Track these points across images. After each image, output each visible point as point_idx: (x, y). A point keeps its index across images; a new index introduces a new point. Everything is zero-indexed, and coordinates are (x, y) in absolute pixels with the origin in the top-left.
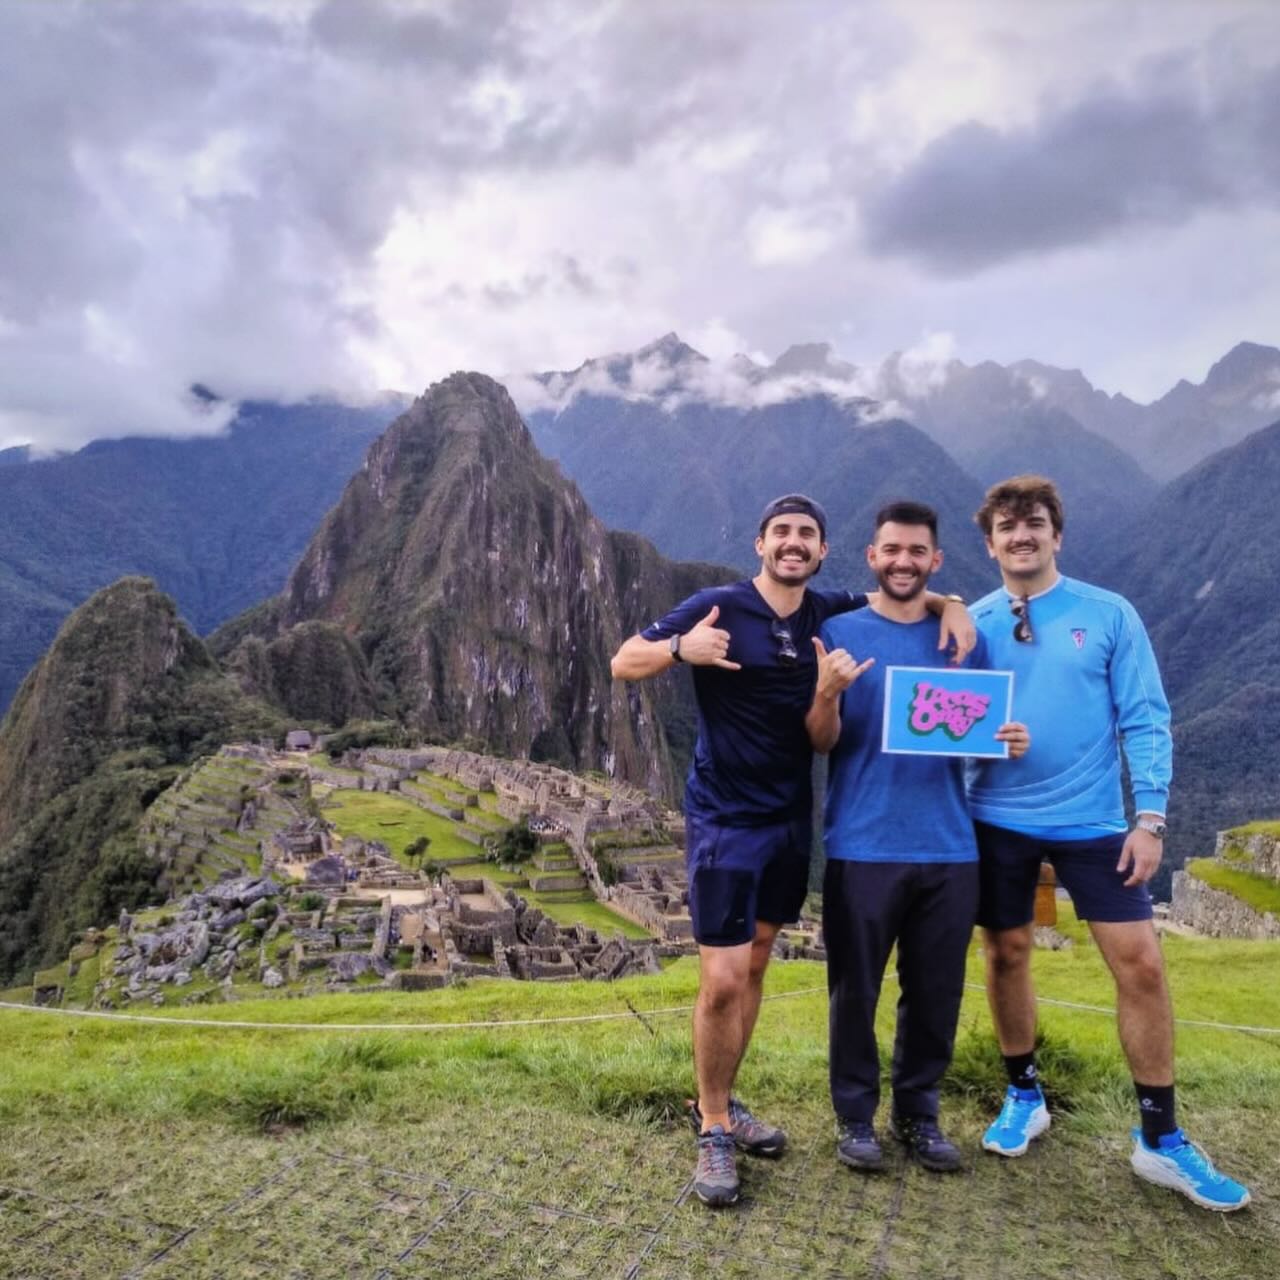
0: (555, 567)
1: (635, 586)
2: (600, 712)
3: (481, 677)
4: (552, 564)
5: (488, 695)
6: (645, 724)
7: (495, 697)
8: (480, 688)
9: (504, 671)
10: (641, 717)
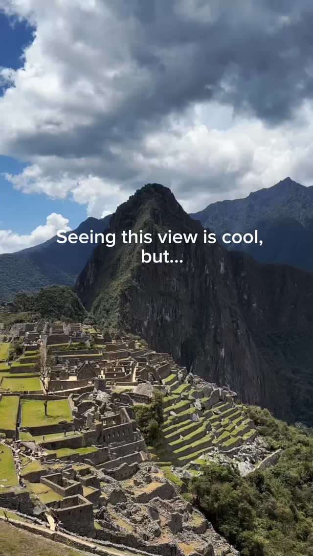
0: (192, 264)
1: (242, 275)
2: (216, 328)
3: (153, 312)
4: (190, 262)
5: (157, 321)
6: (241, 334)
7: (161, 322)
8: (152, 317)
9: (165, 310)
10: (238, 331)
